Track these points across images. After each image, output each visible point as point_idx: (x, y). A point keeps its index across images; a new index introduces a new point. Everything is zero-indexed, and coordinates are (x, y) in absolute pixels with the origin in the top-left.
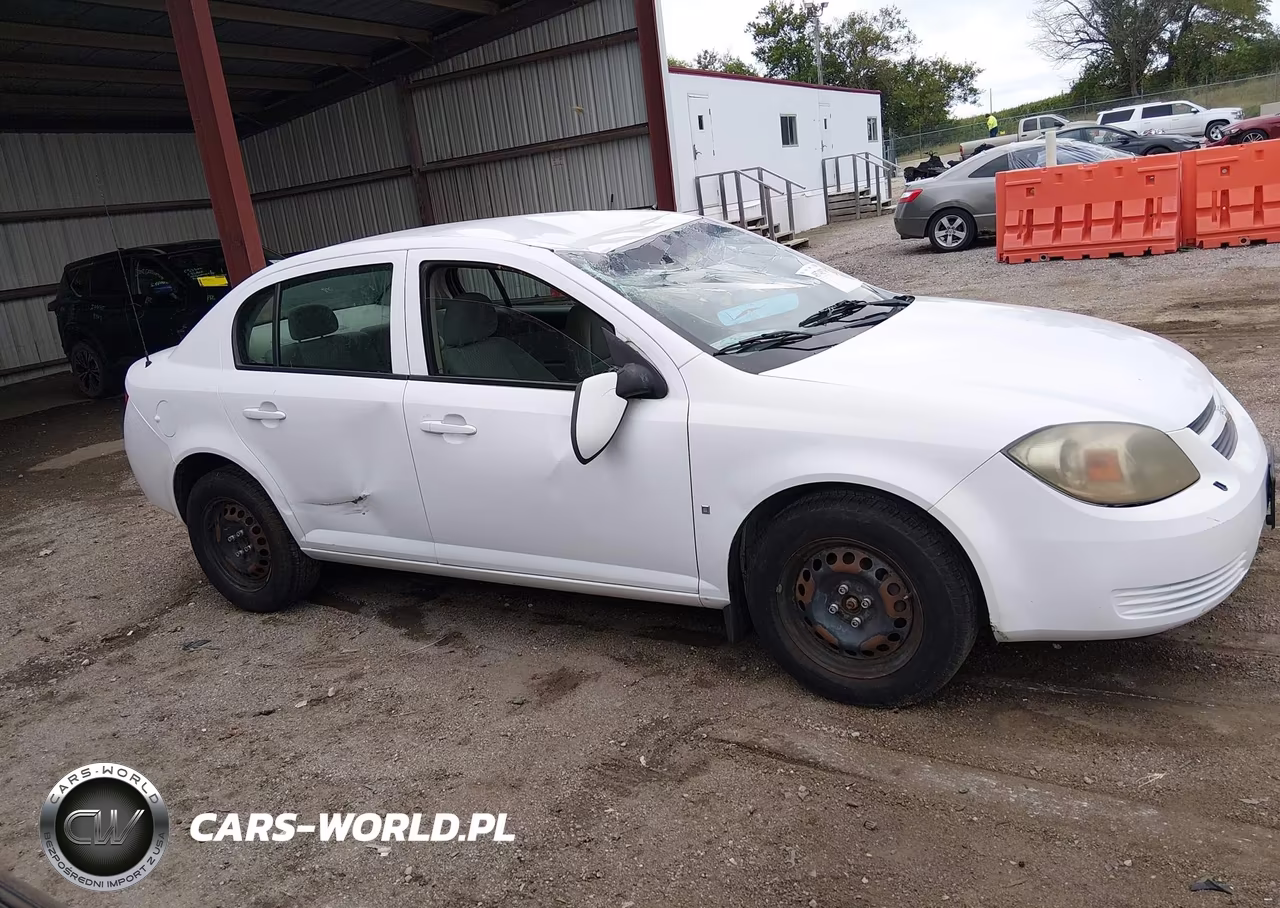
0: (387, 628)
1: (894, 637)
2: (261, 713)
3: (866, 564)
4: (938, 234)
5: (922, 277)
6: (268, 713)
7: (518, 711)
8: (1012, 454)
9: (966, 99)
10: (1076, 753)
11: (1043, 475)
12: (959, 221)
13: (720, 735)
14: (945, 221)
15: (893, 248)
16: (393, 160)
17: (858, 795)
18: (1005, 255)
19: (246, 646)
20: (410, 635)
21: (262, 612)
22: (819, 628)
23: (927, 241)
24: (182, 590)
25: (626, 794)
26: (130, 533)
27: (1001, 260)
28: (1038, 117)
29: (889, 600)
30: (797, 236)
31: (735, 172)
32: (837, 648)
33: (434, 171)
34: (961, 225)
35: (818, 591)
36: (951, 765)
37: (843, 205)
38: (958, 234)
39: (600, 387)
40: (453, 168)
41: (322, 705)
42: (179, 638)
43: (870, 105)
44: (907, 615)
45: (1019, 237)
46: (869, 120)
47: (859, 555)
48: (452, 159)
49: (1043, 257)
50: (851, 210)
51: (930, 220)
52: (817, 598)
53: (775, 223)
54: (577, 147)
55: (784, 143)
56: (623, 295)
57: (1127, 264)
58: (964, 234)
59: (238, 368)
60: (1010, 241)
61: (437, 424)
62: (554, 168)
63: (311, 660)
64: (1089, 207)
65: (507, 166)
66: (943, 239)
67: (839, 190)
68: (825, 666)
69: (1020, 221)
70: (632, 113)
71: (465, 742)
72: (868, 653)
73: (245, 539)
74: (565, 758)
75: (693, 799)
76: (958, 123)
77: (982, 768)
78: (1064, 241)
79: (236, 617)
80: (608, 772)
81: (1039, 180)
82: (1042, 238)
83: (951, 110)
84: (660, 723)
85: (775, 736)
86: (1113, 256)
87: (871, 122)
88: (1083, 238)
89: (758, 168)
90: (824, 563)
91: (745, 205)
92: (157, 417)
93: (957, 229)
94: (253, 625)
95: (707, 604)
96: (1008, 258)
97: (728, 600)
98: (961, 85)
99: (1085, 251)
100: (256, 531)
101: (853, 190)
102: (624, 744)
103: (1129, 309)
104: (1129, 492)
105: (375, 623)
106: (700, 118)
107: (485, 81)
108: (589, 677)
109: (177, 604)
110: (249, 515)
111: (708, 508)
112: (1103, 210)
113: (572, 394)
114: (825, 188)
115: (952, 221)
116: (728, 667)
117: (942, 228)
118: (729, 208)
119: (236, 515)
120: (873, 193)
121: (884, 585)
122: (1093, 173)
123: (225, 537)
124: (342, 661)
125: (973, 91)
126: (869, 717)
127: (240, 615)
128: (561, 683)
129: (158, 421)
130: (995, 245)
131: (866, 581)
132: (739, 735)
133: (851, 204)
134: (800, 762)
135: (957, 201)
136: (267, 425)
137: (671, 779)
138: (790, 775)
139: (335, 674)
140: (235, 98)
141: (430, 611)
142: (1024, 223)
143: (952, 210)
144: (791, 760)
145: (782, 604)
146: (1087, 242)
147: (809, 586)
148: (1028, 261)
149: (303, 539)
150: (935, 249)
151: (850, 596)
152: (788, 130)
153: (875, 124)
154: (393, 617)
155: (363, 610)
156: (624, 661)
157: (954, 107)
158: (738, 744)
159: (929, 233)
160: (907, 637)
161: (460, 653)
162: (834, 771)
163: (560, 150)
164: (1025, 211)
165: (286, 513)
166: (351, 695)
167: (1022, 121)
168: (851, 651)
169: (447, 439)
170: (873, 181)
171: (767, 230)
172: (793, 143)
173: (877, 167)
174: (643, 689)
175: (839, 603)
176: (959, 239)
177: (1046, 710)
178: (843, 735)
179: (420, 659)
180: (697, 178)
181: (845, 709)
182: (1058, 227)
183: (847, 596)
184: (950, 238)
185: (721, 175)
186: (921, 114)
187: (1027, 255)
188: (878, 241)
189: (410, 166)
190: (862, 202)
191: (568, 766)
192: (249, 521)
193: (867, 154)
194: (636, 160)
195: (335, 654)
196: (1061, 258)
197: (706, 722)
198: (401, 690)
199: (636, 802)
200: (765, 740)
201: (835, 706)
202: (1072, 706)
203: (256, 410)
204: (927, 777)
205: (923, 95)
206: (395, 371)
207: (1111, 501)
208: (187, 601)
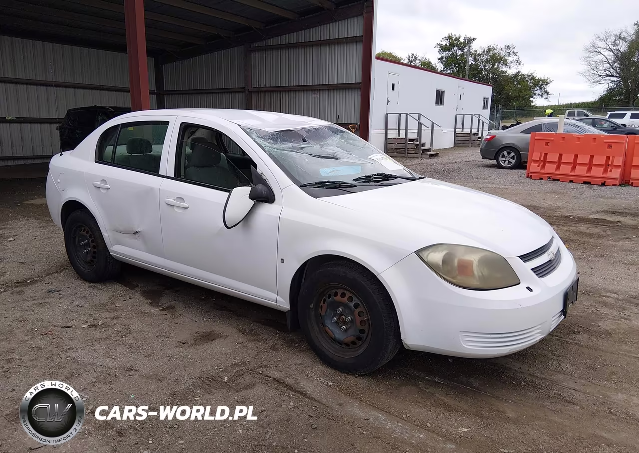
0: (142, 298)
1: (359, 338)
2: (65, 327)
3: (351, 299)
4: (501, 159)
5: (485, 178)
6: (68, 327)
7: (181, 347)
8: (420, 254)
9: (542, 96)
10: (431, 411)
11: (432, 267)
12: (513, 154)
13: (267, 373)
14: (505, 153)
15: (479, 163)
16: (237, 84)
17: (317, 412)
18: (530, 174)
19: (76, 295)
20: (151, 304)
21: (90, 282)
22: (327, 328)
23: (494, 162)
24: (62, 266)
25: (209, 392)
26: (53, 237)
27: (528, 177)
28: (576, 110)
29: (359, 319)
30: (433, 151)
31: (406, 114)
32: (334, 340)
33: (256, 92)
34: (513, 156)
35: (329, 310)
36: (369, 405)
37: (463, 139)
38: (511, 160)
39: (242, 193)
40: (265, 92)
41: (94, 328)
42: (50, 287)
43: (487, 91)
44: (366, 328)
45: (538, 166)
46: (484, 98)
47: (348, 295)
48: (266, 87)
49: (549, 178)
50: (467, 142)
51: (498, 152)
52: (328, 313)
53: (423, 142)
54: (326, 90)
55: (436, 104)
56: (265, 151)
57: (590, 188)
58: (514, 161)
59: (96, 162)
60: (533, 167)
61: (172, 201)
62: (313, 98)
63: (101, 307)
64: (576, 156)
65: (291, 94)
66: (503, 162)
67: (463, 131)
68: (328, 348)
69: (540, 158)
70: (355, 77)
71: (148, 356)
72: (347, 345)
73: (87, 245)
74: (190, 372)
75: (238, 400)
76: (536, 108)
77: (382, 410)
78: (561, 171)
79: (79, 282)
80: (207, 381)
81: (552, 138)
82: (550, 168)
83: (534, 100)
84: (243, 363)
85: (293, 378)
86: (585, 183)
87: (485, 100)
88: (571, 172)
89: (419, 114)
90: (333, 296)
91: (409, 131)
92: (59, 180)
93: (511, 158)
94: (84, 288)
95: (279, 309)
96: (531, 176)
97: (289, 308)
98: (541, 88)
99: (572, 178)
100: (93, 242)
101: (470, 132)
102: (221, 370)
103: (579, 209)
104: (475, 283)
105: (138, 295)
106: (393, 85)
107: (287, 52)
108: (222, 336)
109: (57, 272)
110: (90, 233)
111: (283, 260)
112: (583, 159)
113: (228, 194)
114: (455, 129)
115: (509, 153)
116: (290, 343)
117: (503, 156)
118: (401, 131)
119: (85, 232)
120: (480, 135)
121: (357, 311)
122: (581, 139)
123: (79, 243)
124: (115, 310)
125: (547, 93)
126: (342, 378)
127: (81, 282)
128: (208, 337)
129: (59, 182)
130: (526, 169)
131: (350, 308)
132: (277, 375)
133: (467, 138)
134: (299, 392)
135: (513, 144)
136: (102, 190)
137: (234, 389)
138: (290, 397)
139: (107, 315)
140: (148, 40)
141: (166, 294)
142: (542, 159)
143: (510, 148)
144: (295, 391)
145: (313, 313)
146: (573, 173)
147: (325, 306)
148: (541, 179)
149: (111, 249)
150: (499, 166)
151: (343, 315)
152: (440, 97)
153: (487, 101)
154: (148, 295)
155: (136, 289)
156: (243, 332)
157: (536, 99)
158: (274, 379)
159: (496, 158)
160: (366, 339)
161: (169, 315)
162: (312, 399)
163: (317, 90)
164: (543, 153)
165: (105, 235)
166: (108, 326)
167: (567, 111)
168: (340, 343)
169: (175, 208)
170: (480, 130)
171: (418, 145)
172: (441, 104)
173: (483, 122)
174: (244, 346)
175: (338, 317)
176: (511, 163)
177: (428, 388)
178: (325, 383)
179: (149, 315)
180: (387, 114)
181: (333, 371)
182: (559, 163)
183: (341, 314)
184: (507, 162)
185: (400, 114)
186: (518, 100)
187: (541, 176)
188: (473, 159)
189: (245, 88)
190: (473, 139)
191: (189, 375)
192: (90, 237)
193: (479, 115)
194: (353, 100)
195: (113, 306)
196: (558, 180)
197: (266, 366)
198: (133, 328)
199: (212, 397)
200: (288, 379)
201: (329, 370)
202: (442, 389)
203: (98, 183)
204: (355, 409)
205: (520, 91)
206: (160, 173)
207: (464, 286)
208: (61, 272)
